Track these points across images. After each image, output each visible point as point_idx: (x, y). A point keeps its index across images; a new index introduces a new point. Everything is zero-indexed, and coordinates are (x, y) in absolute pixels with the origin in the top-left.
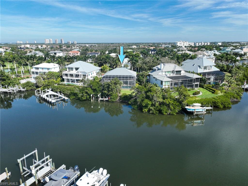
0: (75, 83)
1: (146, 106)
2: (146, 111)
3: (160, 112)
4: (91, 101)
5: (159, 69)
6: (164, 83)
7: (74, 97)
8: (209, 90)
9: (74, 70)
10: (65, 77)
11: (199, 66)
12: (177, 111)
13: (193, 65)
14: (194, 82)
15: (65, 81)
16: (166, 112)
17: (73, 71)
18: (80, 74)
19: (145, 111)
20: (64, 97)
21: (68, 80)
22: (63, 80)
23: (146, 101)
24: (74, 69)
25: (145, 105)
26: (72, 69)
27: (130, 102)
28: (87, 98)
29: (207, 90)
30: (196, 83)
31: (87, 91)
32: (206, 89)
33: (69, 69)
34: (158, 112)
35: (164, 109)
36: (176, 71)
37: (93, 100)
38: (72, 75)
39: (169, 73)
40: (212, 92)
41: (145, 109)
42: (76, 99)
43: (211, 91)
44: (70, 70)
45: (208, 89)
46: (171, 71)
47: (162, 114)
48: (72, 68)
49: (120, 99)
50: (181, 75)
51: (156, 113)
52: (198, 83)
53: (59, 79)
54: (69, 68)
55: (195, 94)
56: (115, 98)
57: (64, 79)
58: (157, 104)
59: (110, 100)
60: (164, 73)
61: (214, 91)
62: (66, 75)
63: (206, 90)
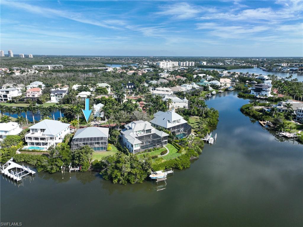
0: (41, 145)
1: (116, 177)
2: (116, 182)
3: (128, 181)
4: (61, 172)
5: (130, 128)
6: (134, 146)
7: (42, 169)
8: (176, 146)
9: (39, 131)
10: (27, 141)
11: (169, 121)
12: (143, 179)
13: (164, 119)
14: (163, 140)
15: (28, 145)
16: (134, 181)
17: (37, 132)
18: (46, 137)
19: (115, 182)
20: (30, 171)
21: (32, 144)
22: (26, 144)
23: (116, 171)
24: (39, 130)
25: (114, 176)
26: (36, 130)
27: (101, 173)
28: (56, 170)
29: (174, 146)
30: (164, 141)
31: (57, 163)
32: (173, 145)
33: (32, 130)
34: (126, 182)
35: (132, 178)
36: (146, 130)
37: (63, 171)
38: (36, 139)
39: (140, 132)
40: (178, 149)
41: (115, 179)
42: (45, 172)
44: (34, 132)
45: (175, 145)
46: (141, 131)
47: (131, 183)
48: (37, 129)
49: (92, 167)
50: (151, 133)
51: (125, 183)
52: (167, 140)
53: (21, 142)
54: (32, 129)
56: (87, 168)
57: (27, 142)
58: (126, 174)
59: (81, 170)
60: (135, 133)
61: (180, 148)
62: (30, 138)
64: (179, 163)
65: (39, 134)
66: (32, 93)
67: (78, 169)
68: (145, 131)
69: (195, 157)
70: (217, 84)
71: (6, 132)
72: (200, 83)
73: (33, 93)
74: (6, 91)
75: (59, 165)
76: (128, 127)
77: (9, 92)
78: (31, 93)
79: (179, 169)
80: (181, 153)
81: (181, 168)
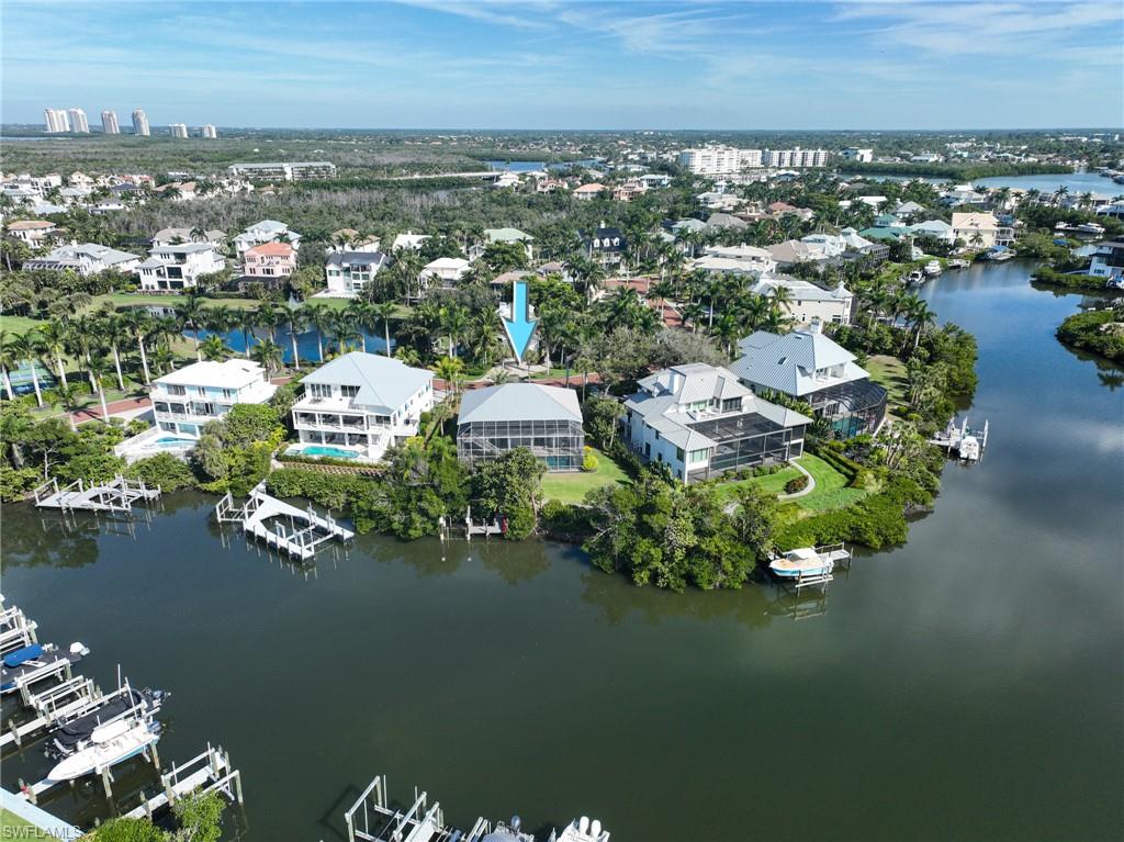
0: (344, 444)
1: (644, 564)
2: (646, 580)
3: (690, 579)
4: (439, 537)
5: (664, 392)
6: (688, 457)
7: (372, 524)
8: (836, 464)
9: (337, 394)
10: (300, 425)
11: (802, 369)
12: (743, 576)
13: (781, 362)
14: (788, 439)
15: (301, 440)
16: (710, 582)
17: (330, 395)
18: (365, 413)
19: (642, 579)
21: (315, 437)
22: (292, 435)
23: (644, 544)
24: (336, 389)
25: (640, 560)
26: (326, 389)
27: (587, 546)
28: (424, 530)
29: (831, 464)
30: (793, 442)
32: (826, 460)
33: (313, 390)
34: (683, 583)
35: (703, 570)
36: (725, 401)
37: (445, 536)
38: (329, 419)
39: (702, 406)
40: (845, 474)
41: (641, 572)
42: (381, 533)
43: (844, 469)
44: (319, 395)
45: (832, 460)
46: (705, 402)
47: (698, 587)
48: (329, 387)
49: (543, 526)
50: (740, 410)
51: (679, 587)
52: (802, 440)
53: (280, 431)
54: (312, 386)
55: (791, 487)
56: (526, 527)
57: (297, 431)
58: (680, 554)
59: (508, 535)
60: (683, 409)
61: (855, 471)
62: (309, 417)
63: (825, 463)
64: (867, 526)
65: (337, 404)
66: (263, 262)
67: (496, 529)
68: (722, 404)
69: (919, 507)
70: (942, 236)
71: (227, 392)
72: (872, 231)
73: (267, 261)
74: (175, 254)
75: (432, 511)
76: (657, 385)
77: (188, 257)
78: (260, 260)
79: (867, 547)
80: (863, 488)
81: (877, 542)
